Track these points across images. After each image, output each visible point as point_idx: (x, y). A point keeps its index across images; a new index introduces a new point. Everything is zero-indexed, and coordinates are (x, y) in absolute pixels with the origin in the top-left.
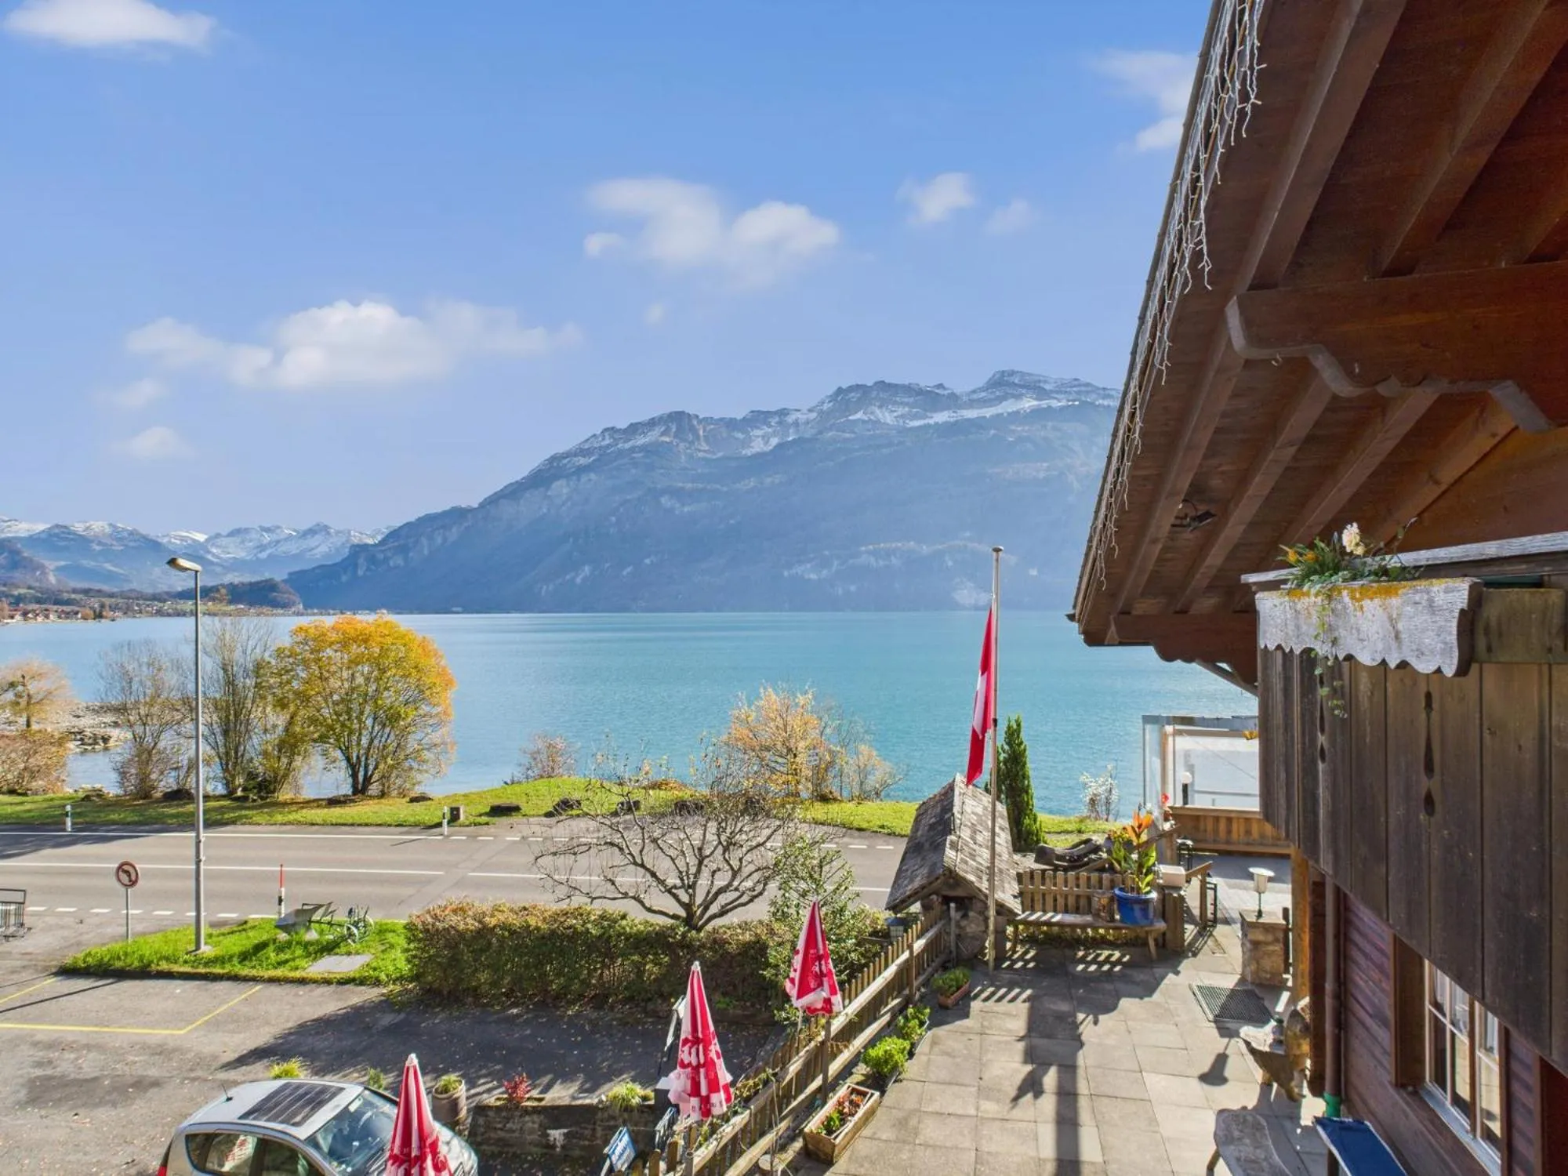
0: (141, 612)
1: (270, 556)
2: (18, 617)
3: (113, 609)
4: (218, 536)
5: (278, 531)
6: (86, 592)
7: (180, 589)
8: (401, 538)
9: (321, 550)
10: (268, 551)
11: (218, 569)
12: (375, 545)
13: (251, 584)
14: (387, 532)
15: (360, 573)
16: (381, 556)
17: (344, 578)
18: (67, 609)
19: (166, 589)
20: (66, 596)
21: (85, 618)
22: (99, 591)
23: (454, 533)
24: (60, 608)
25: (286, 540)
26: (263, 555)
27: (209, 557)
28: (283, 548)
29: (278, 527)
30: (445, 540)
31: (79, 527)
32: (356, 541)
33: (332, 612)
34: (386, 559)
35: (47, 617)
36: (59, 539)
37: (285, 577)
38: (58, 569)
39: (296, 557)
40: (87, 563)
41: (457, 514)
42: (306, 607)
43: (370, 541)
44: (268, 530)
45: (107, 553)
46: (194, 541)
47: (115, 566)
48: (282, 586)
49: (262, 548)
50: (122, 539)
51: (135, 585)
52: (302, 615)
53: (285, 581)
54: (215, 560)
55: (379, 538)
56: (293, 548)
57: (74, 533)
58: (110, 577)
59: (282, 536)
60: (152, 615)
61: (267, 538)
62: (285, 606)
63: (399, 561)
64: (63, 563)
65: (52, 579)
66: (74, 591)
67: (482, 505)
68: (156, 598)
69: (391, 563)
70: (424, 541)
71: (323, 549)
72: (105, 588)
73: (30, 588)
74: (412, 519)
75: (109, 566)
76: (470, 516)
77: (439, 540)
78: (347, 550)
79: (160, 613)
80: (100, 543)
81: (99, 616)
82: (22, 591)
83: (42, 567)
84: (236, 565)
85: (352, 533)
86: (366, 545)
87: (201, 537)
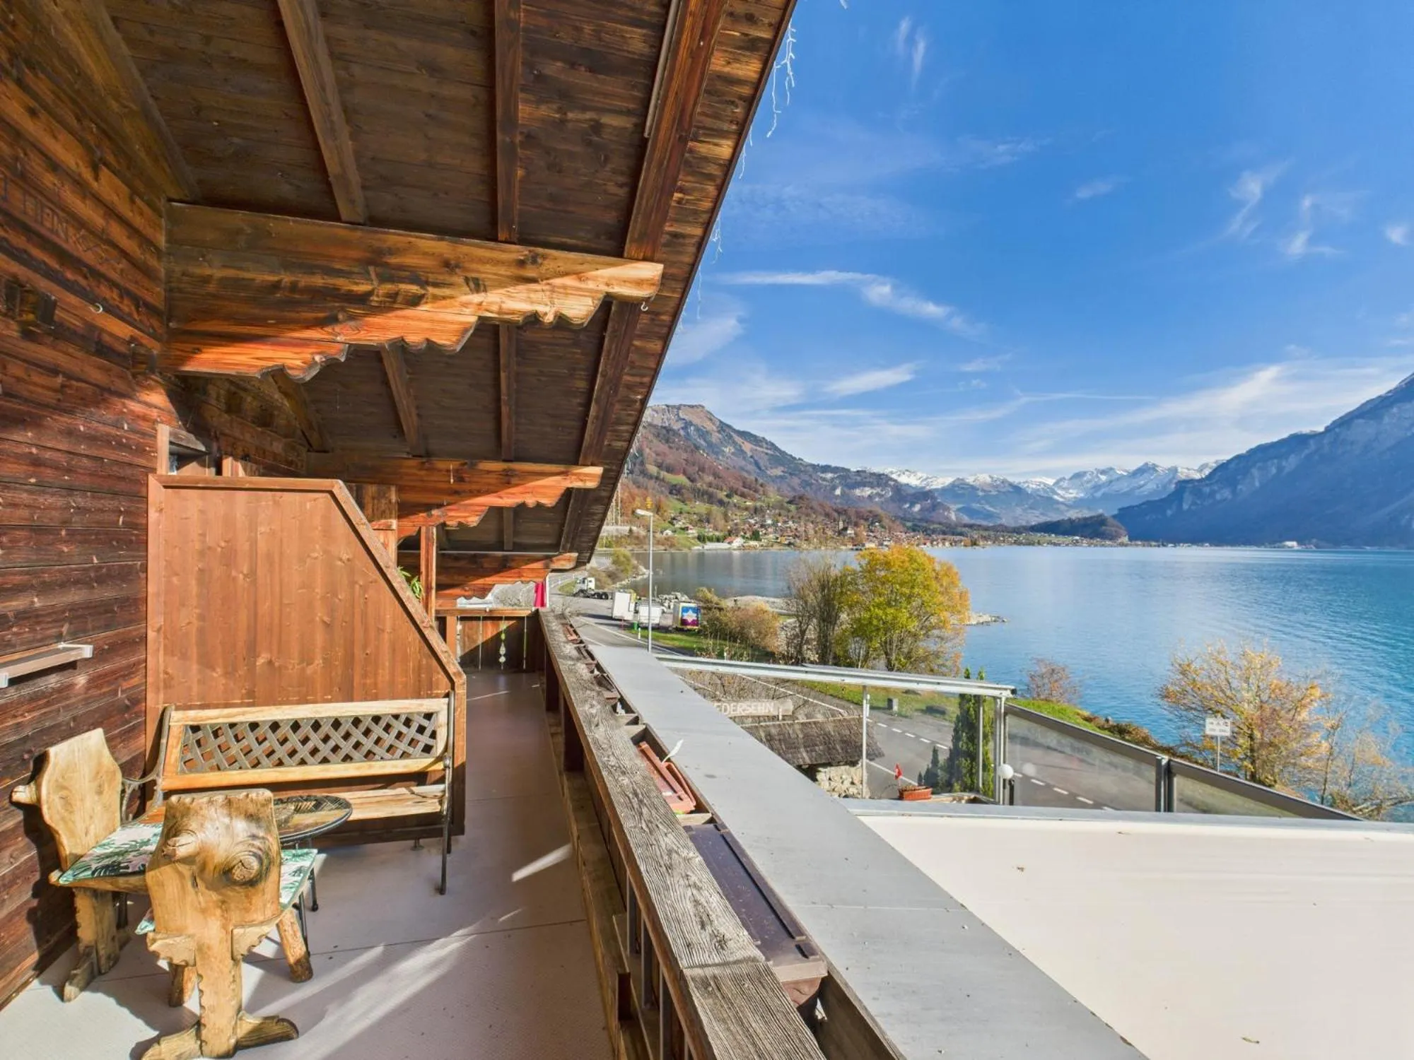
0: (1004, 541)
1: (1103, 494)
2: (928, 544)
3: (985, 538)
4: (1063, 479)
5: (1111, 472)
6: (971, 526)
7: (1033, 523)
8: (1228, 472)
9: (1149, 487)
10: (1103, 490)
11: (1063, 507)
12: (1201, 480)
13: (1085, 519)
14: (1215, 465)
15: (1185, 507)
16: (1207, 490)
17: (1169, 512)
18: (957, 538)
19: (1024, 523)
20: (959, 529)
21: (965, 546)
22: (980, 526)
23: (1292, 462)
24: (952, 537)
25: (1118, 479)
26: (1098, 494)
27: (1056, 497)
28: (1116, 487)
29: (1111, 469)
30: (1280, 469)
31: (970, 480)
32: (1183, 477)
33: (1153, 543)
34: (1212, 494)
35: (944, 544)
36: (959, 490)
37: (1116, 512)
38: (959, 510)
39: (1126, 494)
40: (975, 506)
41: (1298, 441)
42: (1130, 539)
43: (1197, 476)
44: (1103, 472)
45: (987, 498)
46: (1045, 485)
47: (992, 506)
48: (1111, 521)
49: (1097, 487)
50: (997, 487)
51: (1004, 521)
52: (1126, 545)
53: (1114, 517)
54: (1061, 500)
55: (1207, 472)
56: (1124, 487)
57: (968, 484)
58: (989, 516)
59: (1115, 477)
60: (1011, 544)
61: (1103, 478)
62: (1112, 537)
63: (1226, 493)
64: (960, 506)
65: (953, 517)
66: (965, 526)
67: (1328, 429)
68: (1017, 531)
69: (1218, 497)
70: (1255, 472)
71: (1151, 486)
72: (984, 523)
73: (940, 524)
74: (1243, 451)
75: (988, 508)
76: (1312, 442)
77: (1274, 471)
78: (1173, 486)
79: (1017, 543)
80: (983, 490)
81: (974, 543)
82: (936, 526)
83: (948, 509)
84: (1078, 503)
85: (1179, 470)
86: (1192, 481)
87: (1050, 482)
